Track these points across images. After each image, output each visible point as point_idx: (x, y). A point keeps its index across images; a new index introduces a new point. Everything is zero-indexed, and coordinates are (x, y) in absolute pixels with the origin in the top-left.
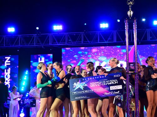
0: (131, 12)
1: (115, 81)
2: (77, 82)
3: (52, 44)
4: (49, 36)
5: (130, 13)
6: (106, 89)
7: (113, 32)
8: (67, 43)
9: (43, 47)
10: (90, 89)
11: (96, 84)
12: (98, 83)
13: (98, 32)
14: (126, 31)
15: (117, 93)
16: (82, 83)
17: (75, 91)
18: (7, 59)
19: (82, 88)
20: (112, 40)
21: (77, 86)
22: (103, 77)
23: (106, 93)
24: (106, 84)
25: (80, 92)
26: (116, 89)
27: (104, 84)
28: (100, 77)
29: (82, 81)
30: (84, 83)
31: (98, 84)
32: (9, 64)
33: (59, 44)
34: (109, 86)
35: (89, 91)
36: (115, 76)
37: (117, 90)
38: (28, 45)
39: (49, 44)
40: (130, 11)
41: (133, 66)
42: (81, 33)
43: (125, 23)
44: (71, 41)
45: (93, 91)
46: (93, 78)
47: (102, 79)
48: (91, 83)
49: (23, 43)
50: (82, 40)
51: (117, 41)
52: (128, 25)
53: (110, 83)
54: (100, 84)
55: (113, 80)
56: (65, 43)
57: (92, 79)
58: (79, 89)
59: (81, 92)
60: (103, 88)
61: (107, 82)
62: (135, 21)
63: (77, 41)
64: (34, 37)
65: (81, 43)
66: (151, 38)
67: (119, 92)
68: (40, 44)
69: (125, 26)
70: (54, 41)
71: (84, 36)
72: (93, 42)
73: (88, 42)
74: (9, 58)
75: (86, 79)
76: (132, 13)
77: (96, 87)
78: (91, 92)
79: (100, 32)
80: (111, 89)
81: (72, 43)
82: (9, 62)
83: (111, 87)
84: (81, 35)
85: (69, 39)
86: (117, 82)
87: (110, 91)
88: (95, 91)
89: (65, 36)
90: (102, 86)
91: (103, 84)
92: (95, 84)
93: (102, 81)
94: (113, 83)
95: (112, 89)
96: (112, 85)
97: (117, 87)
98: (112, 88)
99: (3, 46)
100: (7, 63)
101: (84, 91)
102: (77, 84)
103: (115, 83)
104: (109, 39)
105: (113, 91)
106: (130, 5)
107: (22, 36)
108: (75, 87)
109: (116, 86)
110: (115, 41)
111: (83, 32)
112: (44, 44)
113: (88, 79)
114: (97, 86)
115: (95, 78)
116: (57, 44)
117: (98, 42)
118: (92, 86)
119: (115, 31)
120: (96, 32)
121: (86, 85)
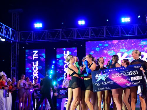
1: (136, 72)
3: (76, 38)
4: (73, 31)
6: (128, 80)
7: (134, 26)
9: (68, 41)
10: (112, 80)
11: (118, 75)
12: (119, 74)
13: (120, 26)
15: (137, 83)
16: (103, 75)
17: (97, 83)
18: (35, 52)
19: (104, 79)
20: (133, 33)
21: (99, 78)
22: (123, 68)
23: (127, 84)
26: (136, 79)
28: (121, 69)
29: (103, 73)
30: (106, 75)
31: (119, 75)
32: (37, 57)
33: (82, 38)
34: (130, 77)
35: (111, 82)
36: (135, 67)
37: (137, 81)
38: (54, 39)
39: (73, 38)
42: (104, 28)
43: (146, 17)
44: (94, 35)
45: (115, 82)
46: (114, 70)
47: (122, 70)
48: (112, 75)
49: (49, 37)
50: (105, 34)
51: (137, 34)
53: (130, 74)
54: (121, 76)
55: (133, 71)
56: (88, 37)
57: (113, 71)
58: (101, 81)
59: (103, 83)
60: (124, 79)
61: (127, 73)
63: (100, 35)
64: (59, 32)
65: (104, 36)
67: (139, 82)
68: (65, 39)
70: (78, 35)
71: (106, 30)
72: (114, 36)
73: (110, 36)
74: (36, 52)
75: (107, 71)
78: (113, 83)
79: (121, 26)
80: (132, 80)
81: (95, 37)
82: (37, 55)
83: (131, 78)
84: (103, 29)
85: (92, 33)
86: (137, 72)
88: (117, 82)
89: (88, 30)
90: (123, 77)
91: (124, 75)
92: (116, 76)
93: (123, 72)
94: (133, 74)
95: (133, 80)
96: (133, 76)
97: (137, 78)
98: (133, 79)
99: (31, 40)
100: (35, 56)
101: (106, 83)
102: (99, 75)
103: (136, 74)
104: (129, 33)
105: (134, 81)
107: (48, 31)
108: (97, 79)
109: (136, 77)
111: (106, 27)
112: (69, 39)
113: (109, 70)
114: (118, 77)
115: (115, 70)
116: (81, 38)
117: (119, 35)
118: (113, 77)
119: (136, 25)
120: (118, 27)
121: (108, 77)
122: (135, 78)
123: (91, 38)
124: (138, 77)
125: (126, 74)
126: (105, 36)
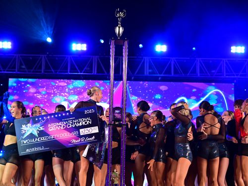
0: (121, 28)
1: (88, 120)
2: (27, 124)
5: (119, 30)
6: (75, 133)
7: (93, 58)
8: (18, 71)
10: (49, 135)
11: (58, 126)
12: (60, 124)
13: (69, 56)
14: (111, 58)
15: (90, 139)
16: (35, 125)
17: (25, 139)
19: (36, 133)
20: (91, 70)
21: (28, 131)
22: (68, 114)
23: (74, 141)
24: (73, 126)
25: (33, 141)
26: (89, 133)
27: (71, 126)
28: (64, 115)
29: (34, 122)
30: (38, 125)
31: (61, 126)
33: (4, 71)
34: (78, 129)
35: (47, 138)
36: (86, 112)
37: (90, 136)
40: (119, 28)
41: (119, 113)
42: (42, 57)
43: (110, 45)
44: (24, 69)
45: (53, 138)
46: (53, 116)
47: (66, 117)
48: (49, 125)
50: (43, 67)
51: (97, 72)
52: (115, 48)
53: (79, 123)
54: (64, 127)
55: (84, 119)
56: (15, 71)
57: (51, 118)
58: (32, 136)
59: (35, 140)
60: (69, 133)
61: (74, 123)
62: (126, 43)
63: (35, 69)
65: (41, 72)
66: (150, 71)
67: (94, 137)
69: (111, 51)
71: (46, 61)
72: (59, 72)
73: (52, 72)
75: (40, 119)
76: (121, 30)
77: (58, 132)
78: (51, 139)
79: (71, 56)
80: (81, 134)
81: (26, 71)
83: (81, 130)
84: (41, 59)
85: (21, 64)
87: (80, 137)
88: (57, 138)
89: (15, 59)
90: (66, 129)
91: (69, 126)
92: (56, 127)
93: (67, 121)
94: (84, 123)
95: (83, 134)
96: (83, 127)
97: (91, 131)
98: (83, 132)
101: (40, 139)
102: (27, 127)
103: (88, 123)
104: (86, 68)
105: (85, 136)
106: (120, 17)
108: (24, 132)
109: (89, 129)
110: (95, 72)
111: (45, 56)
113: (45, 118)
114: (59, 129)
115: (54, 117)
116: (1, 71)
117: (67, 72)
118: (51, 130)
119: (96, 57)
120: (65, 57)
121: (42, 129)
122: (86, 131)
123: (18, 73)
124: (92, 128)
125: (72, 125)
126: (43, 72)
